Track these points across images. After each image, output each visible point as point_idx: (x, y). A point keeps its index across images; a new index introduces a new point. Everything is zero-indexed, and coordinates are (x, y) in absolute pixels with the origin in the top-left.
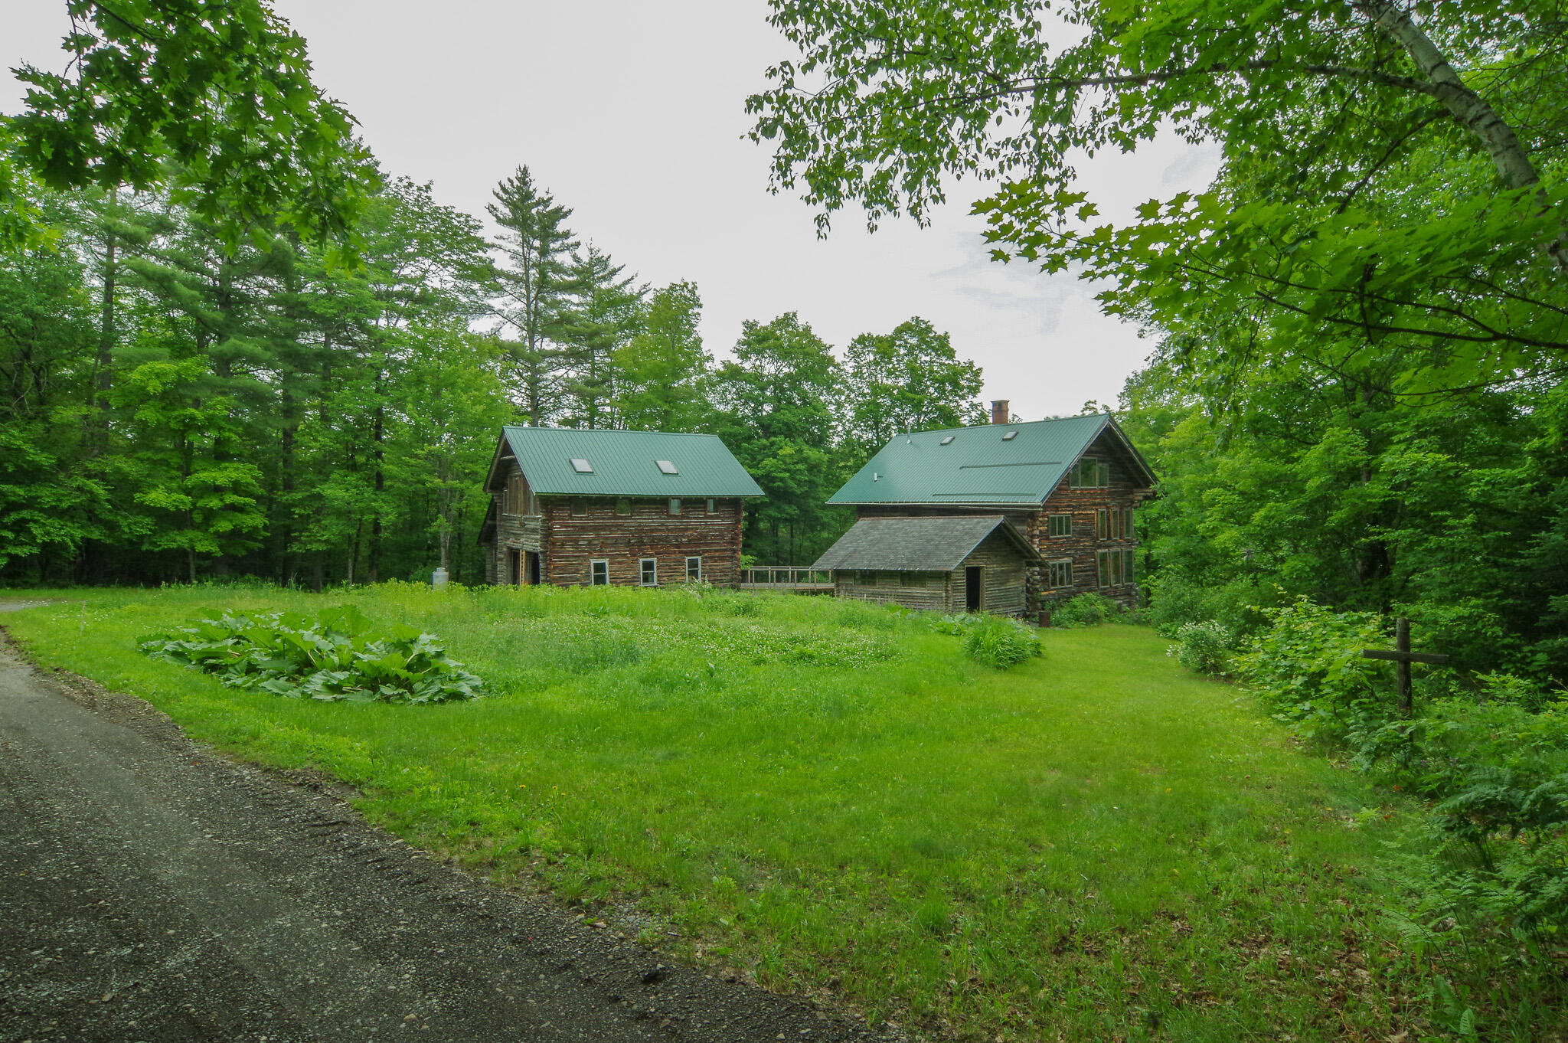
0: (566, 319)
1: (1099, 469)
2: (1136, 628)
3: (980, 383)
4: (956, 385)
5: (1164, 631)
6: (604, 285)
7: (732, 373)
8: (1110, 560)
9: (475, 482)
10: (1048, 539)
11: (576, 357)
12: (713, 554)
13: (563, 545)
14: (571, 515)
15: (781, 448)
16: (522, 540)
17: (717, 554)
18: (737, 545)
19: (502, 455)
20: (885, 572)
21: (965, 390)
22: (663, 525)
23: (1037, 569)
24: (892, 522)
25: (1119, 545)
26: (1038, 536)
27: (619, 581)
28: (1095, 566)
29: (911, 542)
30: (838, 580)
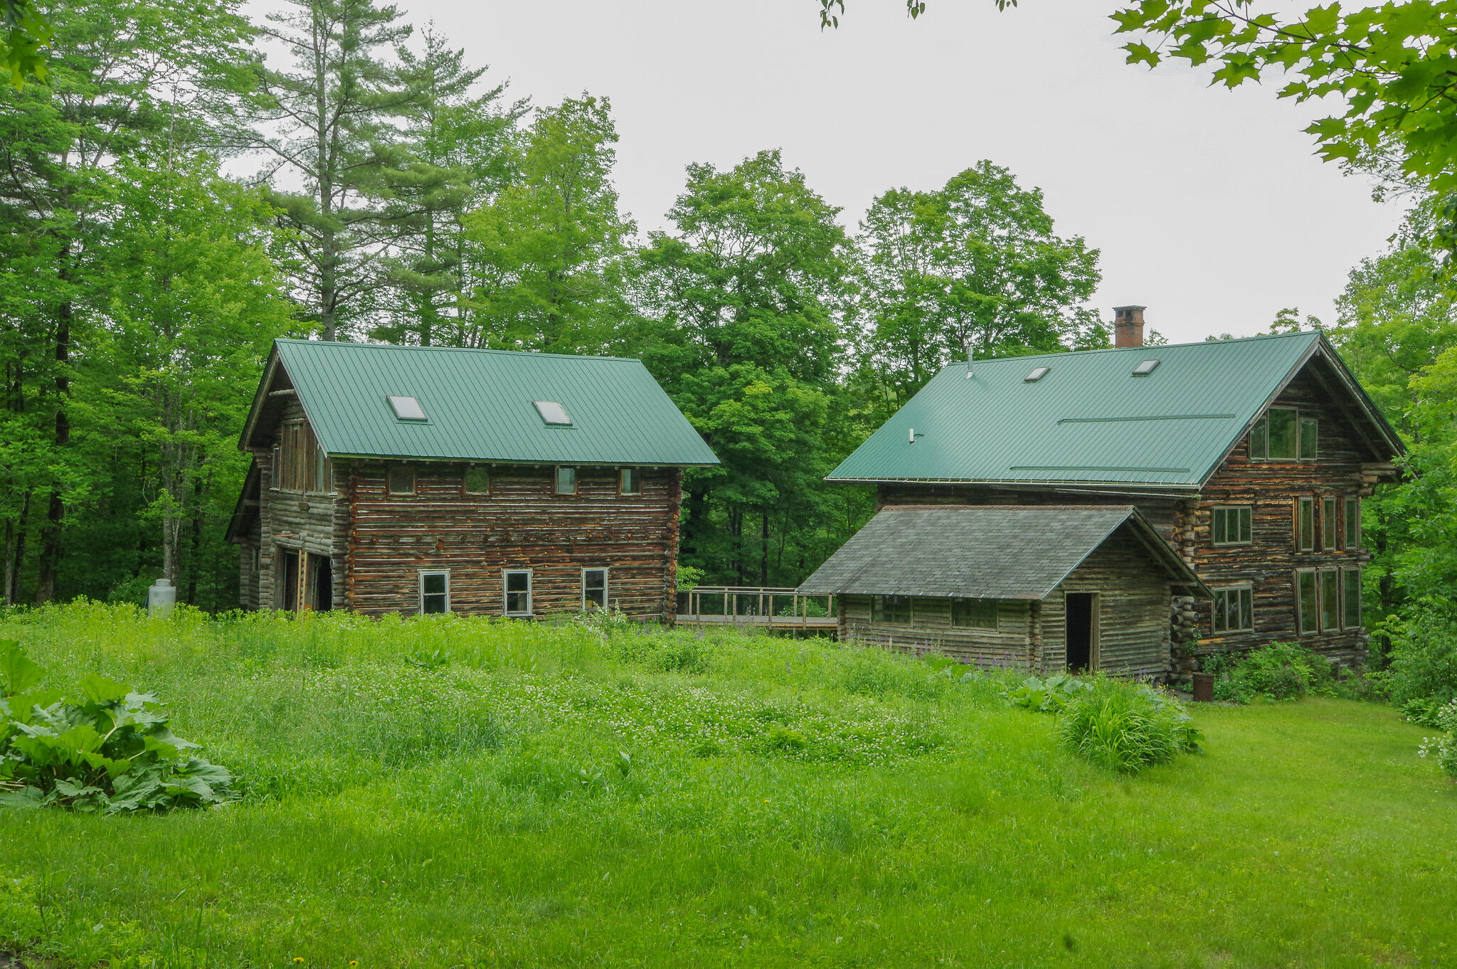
0: (383, 159)
1: (1302, 427)
2: (1364, 707)
3: (1095, 277)
4: (1052, 278)
5: (1413, 712)
6: (451, 101)
7: (669, 254)
8: (1320, 587)
9: (226, 434)
10: (1210, 547)
11: (401, 223)
12: (628, 564)
13: (372, 543)
14: (386, 493)
15: (749, 383)
16: (303, 534)
17: (636, 564)
18: (671, 548)
19: (272, 389)
20: (927, 599)
21: (1069, 289)
22: (544, 513)
23: (1191, 599)
24: (941, 513)
25: (1335, 559)
26: (1193, 543)
27: (466, 607)
28: (1294, 597)
29: (970, 550)
30: (843, 613)
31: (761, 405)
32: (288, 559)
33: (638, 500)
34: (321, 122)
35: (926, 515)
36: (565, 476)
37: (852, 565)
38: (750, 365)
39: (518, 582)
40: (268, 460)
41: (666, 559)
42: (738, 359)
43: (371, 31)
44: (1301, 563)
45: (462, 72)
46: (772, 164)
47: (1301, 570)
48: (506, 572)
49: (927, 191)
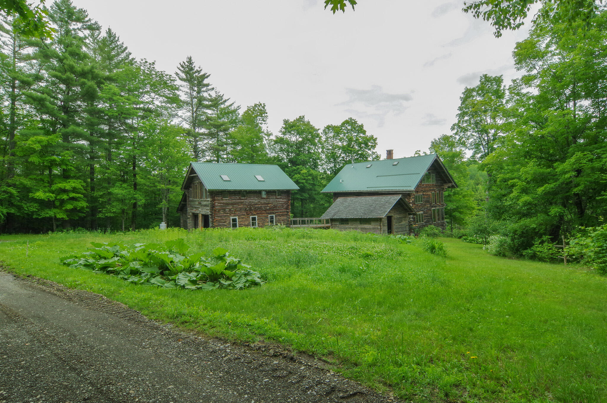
0: (208, 119)
1: (433, 176)
3: (376, 144)
6: (222, 106)
7: (279, 141)
8: (436, 212)
9: (177, 186)
10: (415, 204)
11: (211, 135)
12: (279, 213)
13: (219, 211)
14: (222, 198)
15: (302, 170)
16: (200, 209)
17: (281, 214)
18: (289, 209)
19: (190, 174)
20: (353, 219)
21: (370, 147)
22: (259, 202)
23: (412, 216)
24: (353, 199)
25: (439, 206)
26: (412, 203)
27: (242, 225)
28: (431, 215)
29: (363, 207)
30: (332, 223)
31: (305, 175)
32: (195, 216)
33: (281, 198)
34: (193, 111)
35: (349, 199)
36: (263, 193)
37: (333, 212)
38: (301, 166)
39: (254, 219)
40: (189, 192)
41: (288, 212)
42: (299, 165)
43: (204, 89)
44: (432, 207)
45: (224, 100)
46: (302, 119)
47: (432, 208)
48: (251, 217)
49: (336, 125)
